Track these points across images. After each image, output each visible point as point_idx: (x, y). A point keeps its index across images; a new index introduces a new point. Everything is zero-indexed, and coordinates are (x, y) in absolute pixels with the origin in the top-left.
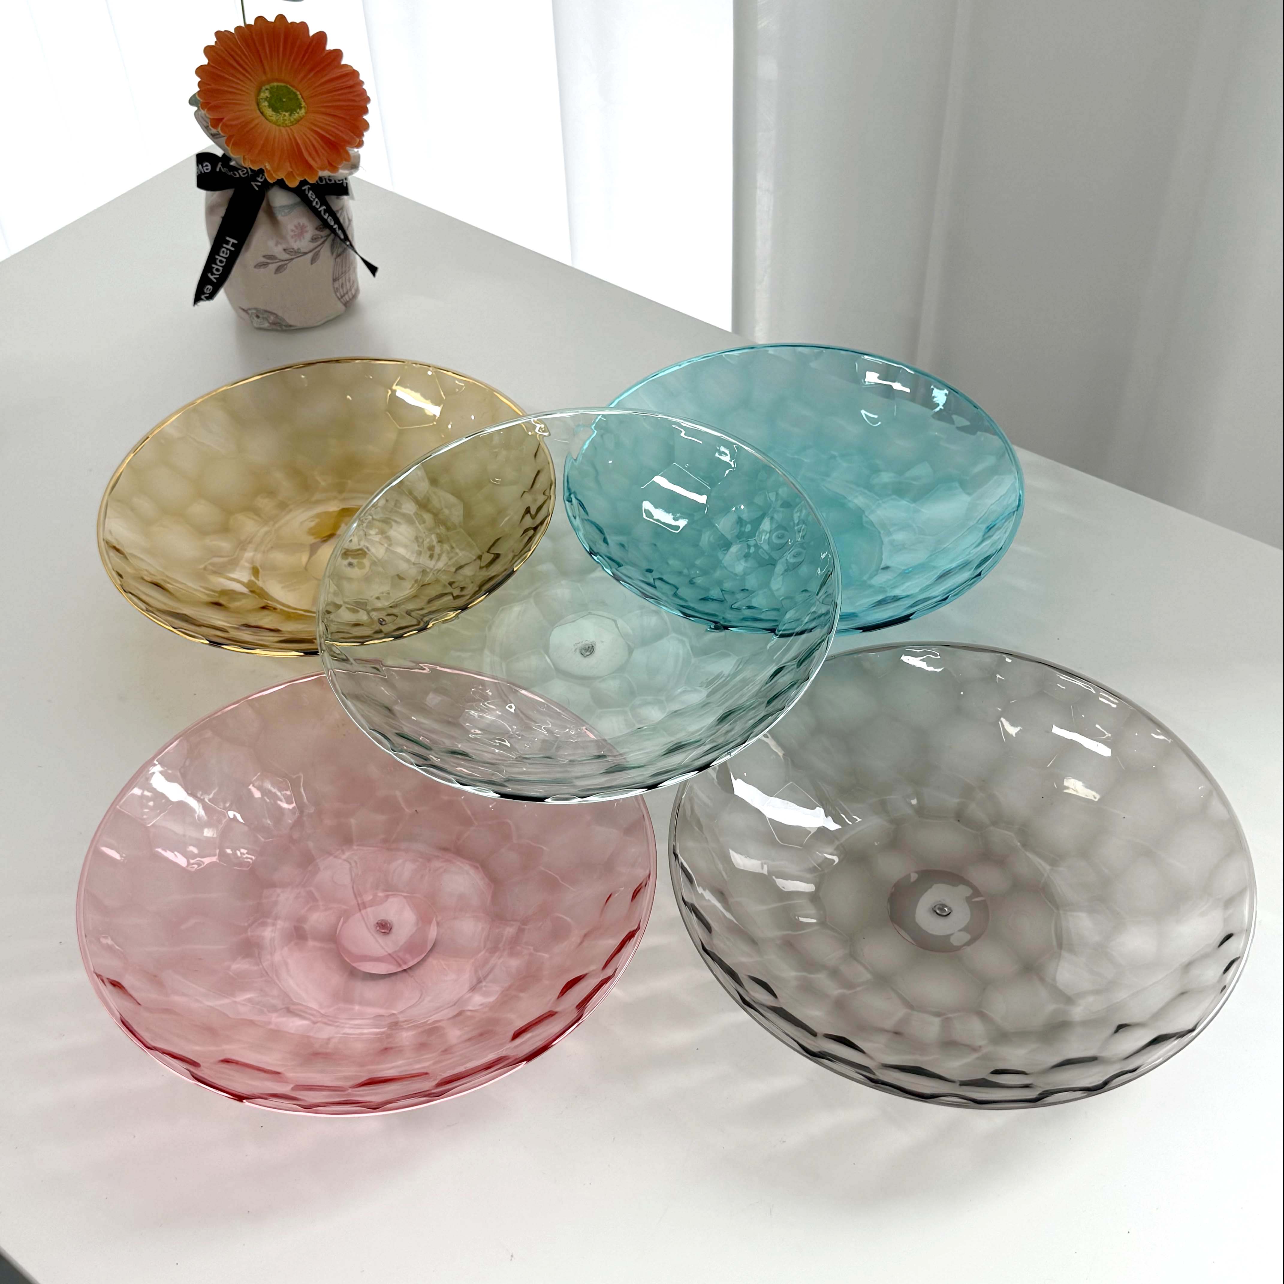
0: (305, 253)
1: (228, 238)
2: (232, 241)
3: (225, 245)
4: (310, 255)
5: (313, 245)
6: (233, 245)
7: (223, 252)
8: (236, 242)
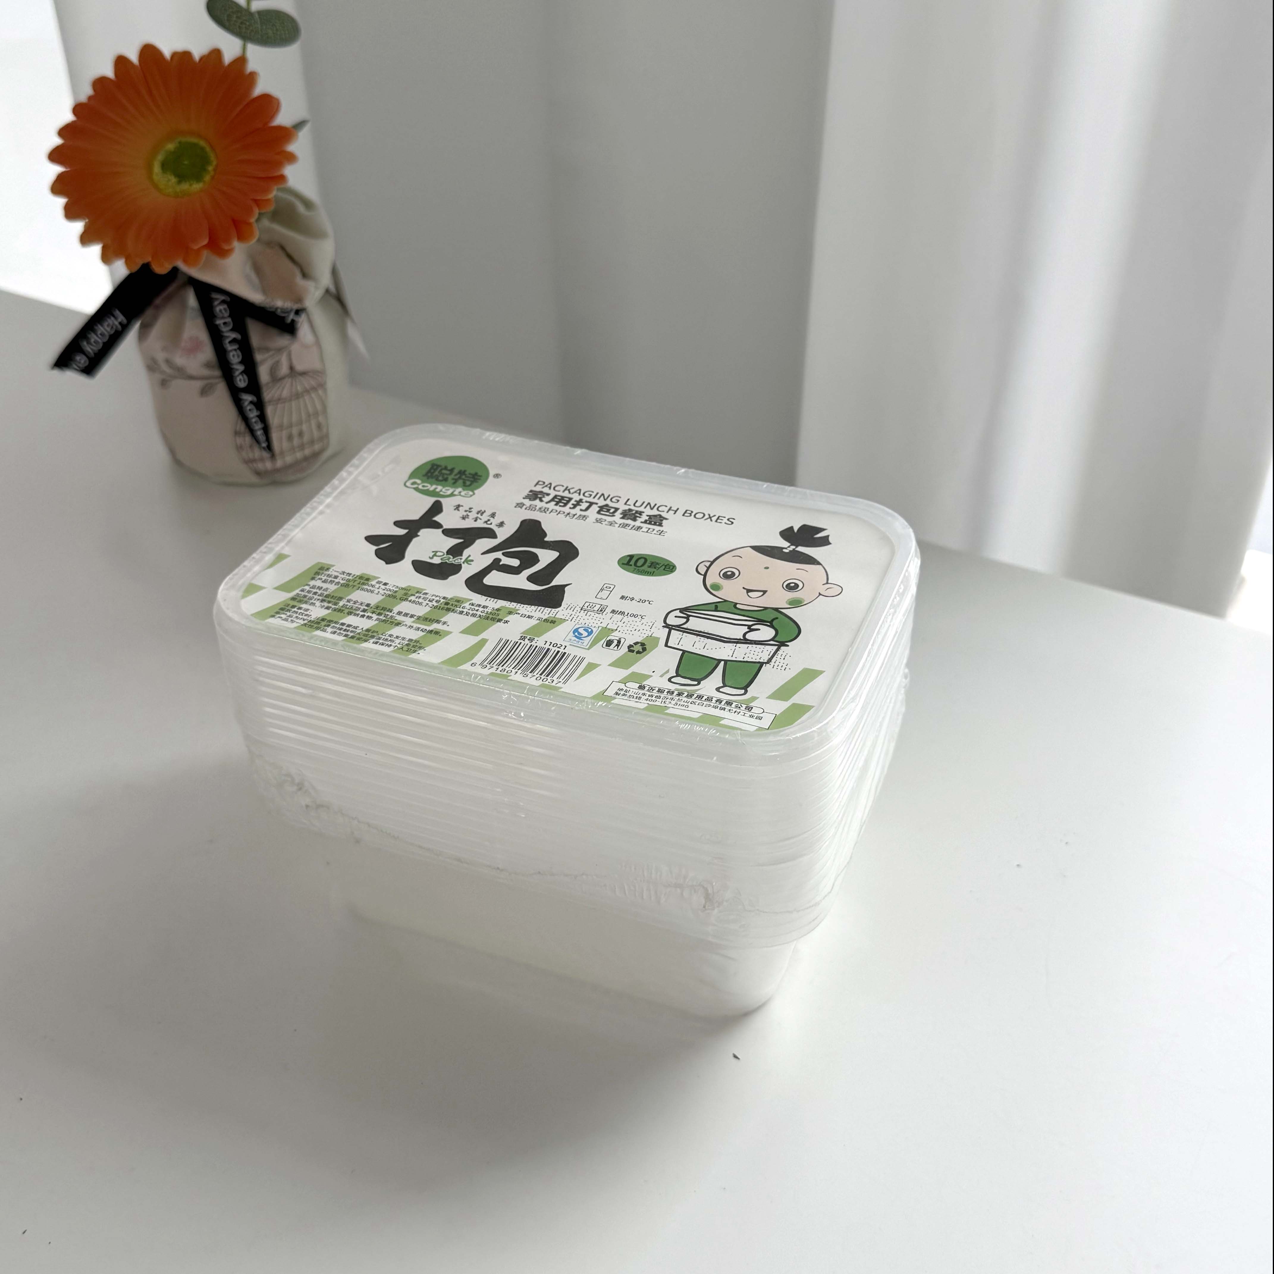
0: (191, 378)
1: (117, 313)
2: (121, 318)
3: (112, 318)
4: (199, 384)
5: (206, 372)
6: (120, 323)
7: (108, 326)
8: (125, 321)
